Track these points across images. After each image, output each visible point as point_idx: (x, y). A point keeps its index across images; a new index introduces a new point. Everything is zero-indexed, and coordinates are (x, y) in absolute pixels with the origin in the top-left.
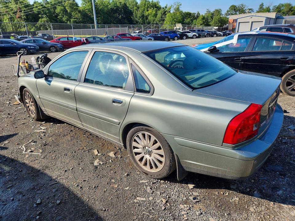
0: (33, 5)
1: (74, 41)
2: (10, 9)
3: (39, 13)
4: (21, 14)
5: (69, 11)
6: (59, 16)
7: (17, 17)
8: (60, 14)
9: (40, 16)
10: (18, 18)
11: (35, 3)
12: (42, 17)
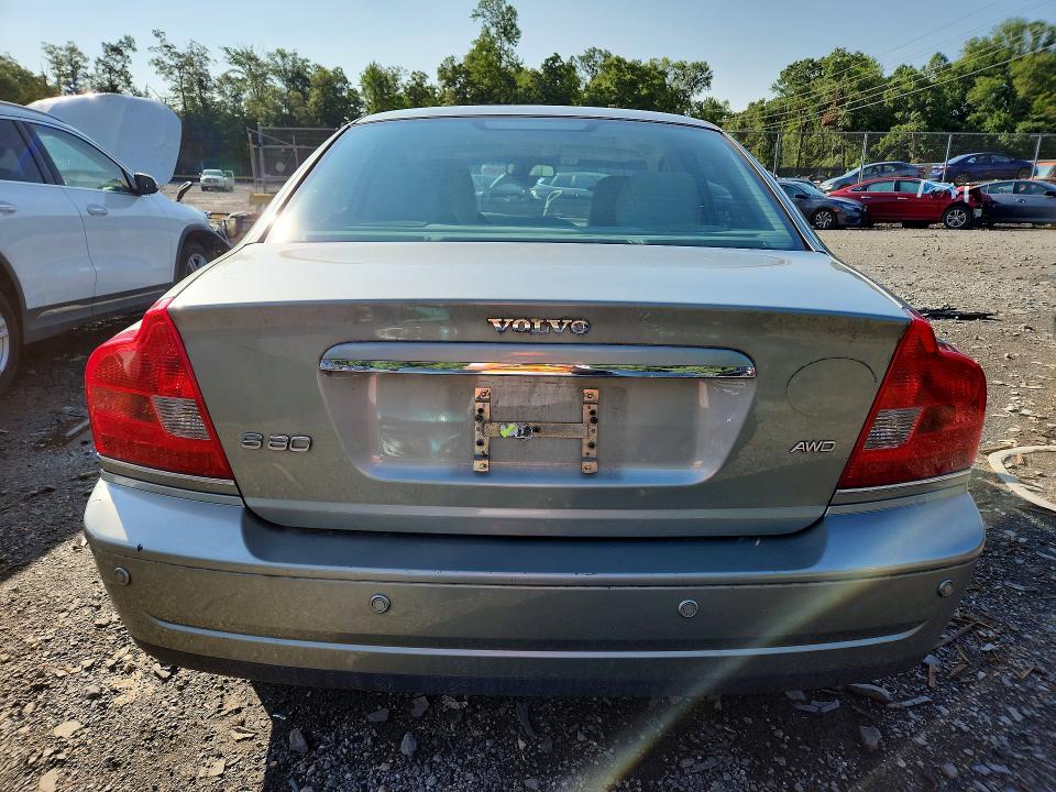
0: (890, 79)
1: (919, 195)
2: (813, 97)
3: (899, 105)
4: (840, 113)
5: (1021, 92)
6: (975, 112)
7: (824, 122)
8: (980, 108)
9: (898, 115)
10: (825, 125)
11: (899, 72)
12: (905, 121)
